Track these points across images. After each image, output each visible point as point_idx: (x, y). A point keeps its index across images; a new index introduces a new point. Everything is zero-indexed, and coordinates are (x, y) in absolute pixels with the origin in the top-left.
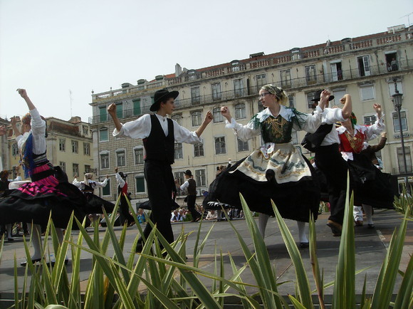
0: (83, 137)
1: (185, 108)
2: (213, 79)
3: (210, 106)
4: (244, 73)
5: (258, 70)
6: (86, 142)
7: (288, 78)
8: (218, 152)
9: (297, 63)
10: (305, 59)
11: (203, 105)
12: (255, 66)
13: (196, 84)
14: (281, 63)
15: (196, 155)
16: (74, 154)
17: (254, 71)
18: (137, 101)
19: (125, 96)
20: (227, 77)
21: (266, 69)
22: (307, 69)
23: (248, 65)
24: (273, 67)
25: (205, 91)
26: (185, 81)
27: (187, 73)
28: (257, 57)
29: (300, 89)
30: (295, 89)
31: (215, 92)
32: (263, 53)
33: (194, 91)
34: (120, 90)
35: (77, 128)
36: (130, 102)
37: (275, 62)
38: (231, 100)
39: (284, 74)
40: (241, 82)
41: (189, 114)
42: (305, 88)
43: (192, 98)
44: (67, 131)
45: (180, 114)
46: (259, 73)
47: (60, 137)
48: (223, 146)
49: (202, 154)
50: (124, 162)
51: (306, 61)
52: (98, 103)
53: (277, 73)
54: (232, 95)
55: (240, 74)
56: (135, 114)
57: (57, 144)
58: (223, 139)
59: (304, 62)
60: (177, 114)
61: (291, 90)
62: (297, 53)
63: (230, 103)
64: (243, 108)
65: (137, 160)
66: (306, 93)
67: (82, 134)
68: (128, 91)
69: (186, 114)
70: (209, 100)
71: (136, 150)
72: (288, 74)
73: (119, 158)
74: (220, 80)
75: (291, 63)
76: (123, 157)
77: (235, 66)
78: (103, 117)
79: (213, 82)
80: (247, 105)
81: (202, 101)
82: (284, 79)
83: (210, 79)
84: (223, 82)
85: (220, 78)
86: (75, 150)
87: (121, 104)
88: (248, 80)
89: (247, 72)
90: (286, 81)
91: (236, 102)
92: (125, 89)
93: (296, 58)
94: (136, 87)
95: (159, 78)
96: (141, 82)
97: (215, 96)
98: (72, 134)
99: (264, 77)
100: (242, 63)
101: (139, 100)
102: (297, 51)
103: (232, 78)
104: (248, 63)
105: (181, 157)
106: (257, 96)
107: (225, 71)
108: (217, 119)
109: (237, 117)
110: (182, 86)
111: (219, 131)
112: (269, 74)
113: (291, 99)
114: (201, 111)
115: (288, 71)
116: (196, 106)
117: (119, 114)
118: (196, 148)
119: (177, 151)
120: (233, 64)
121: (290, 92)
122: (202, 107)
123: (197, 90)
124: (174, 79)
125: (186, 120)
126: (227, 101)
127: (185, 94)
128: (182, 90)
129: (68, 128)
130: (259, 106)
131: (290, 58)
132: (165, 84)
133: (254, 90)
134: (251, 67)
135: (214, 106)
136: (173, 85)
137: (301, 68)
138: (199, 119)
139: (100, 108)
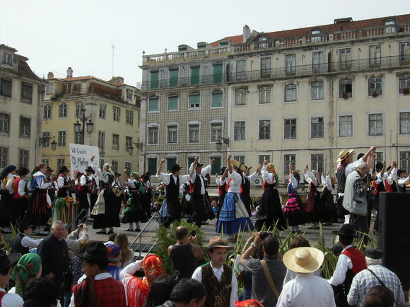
0: (127, 103)
1: (253, 81)
2: (288, 49)
3: (282, 81)
4: (326, 45)
5: (342, 43)
6: (128, 109)
7: (378, 56)
8: (286, 136)
9: (391, 38)
10: (401, 34)
11: (274, 80)
12: (339, 38)
13: (268, 53)
14: (371, 37)
15: (261, 137)
16: (115, 122)
17: (338, 43)
18: (195, 68)
19: (182, 61)
20: (305, 49)
21: (352, 42)
22: (402, 46)
24: (361, 41)
25: (278, 63)
26: (255, 48)
27: (257, 37)
28: (343, 24)
29: (391, 70)
30: (384, 70)
31: (289, 65)
32: (351, 18)
33: (264, 62)
34: (173, 54)
35: (120, 91)
36: (188, 68)
37: (364, 34)
38: (307, 76)
39: (373, 50)
40: (321, 55)
41: (256, 89)
42: (397, 68)
43: (261, 70)
44: (108, 95)
45: (246, 88)
46: (343, 47)
47: (100, 101)
48: (294, 128)
49: (268, 137)
50: (175, 138)
51: (402, 36)
52: (150, 66)
53: (365, 48)
54: (309, 70)
55: (319, 46)
56: (192, 83)
57: (96, 109)
58: (294, 121)
59: (398, 37)
60: (242, 88)
61: (380, 70)
62: (392, 26)
63: (306, 80)
64: (321, 87)
65: (191, 138)
66: (398, 75)
67: (125, 99)
68: (185, 55)
69: (253, 88)
70: (282, 74)
71: (190, 126)
72: (378, 50)
73: (170, 133)
74: (296, 52)
75: (383, 38)
76: (175, 133)
77: (315, 35)
78: (154, 84)
79: (288, 53)
80: (326, 84)
81: (273, 75)
82: (372, 56)
83: (284, 50)
84: (299, 54)
85: (296, 48)
86: (116, 118)
87: (177, 70)
88: (329, 54)
89: (329, 44)
90: (375, 58)
91: (312, 79)
92: (182, 52)
93: (390, 32)
94: (194, 51)
95: (224, 42)
96: (202, 45)
97: (289, 69)
98: (114, 99)
99: (348, 52)
100: (324, 30)
101: (199, 67)
102: (392, 23)
103: (310, 50)
104: (331, 32)
105: (243, 138)
106: (339, 74)
107: (303, 40)
108: (289, 98)
109: (314, 98)
110: (251, 55)
111: (290, 111)
112: (355, 49)
113: (379, 80)
114: (271, 86)
115: (378, 47)
116: (265, 80)
117: (174, 81)
118: (261, 129)
119: (239, 131)
120: (314, 33)
121: (379, 73)
122: (272, 82)
123: (268, 61)
124: (242, 45)
125: (253, 96)
126: (303, 77)
127: (253, 65)
128: (249, 60)
129: (110, 92)
130: (341, 86)
131: (382, 31)
132: (230, 50)
133: (336, 66)
134: (334, 38)
135: (287, 82)
136: (240, 53)
137: (395, 44)
138: (268, 96)
139: (151, 72)
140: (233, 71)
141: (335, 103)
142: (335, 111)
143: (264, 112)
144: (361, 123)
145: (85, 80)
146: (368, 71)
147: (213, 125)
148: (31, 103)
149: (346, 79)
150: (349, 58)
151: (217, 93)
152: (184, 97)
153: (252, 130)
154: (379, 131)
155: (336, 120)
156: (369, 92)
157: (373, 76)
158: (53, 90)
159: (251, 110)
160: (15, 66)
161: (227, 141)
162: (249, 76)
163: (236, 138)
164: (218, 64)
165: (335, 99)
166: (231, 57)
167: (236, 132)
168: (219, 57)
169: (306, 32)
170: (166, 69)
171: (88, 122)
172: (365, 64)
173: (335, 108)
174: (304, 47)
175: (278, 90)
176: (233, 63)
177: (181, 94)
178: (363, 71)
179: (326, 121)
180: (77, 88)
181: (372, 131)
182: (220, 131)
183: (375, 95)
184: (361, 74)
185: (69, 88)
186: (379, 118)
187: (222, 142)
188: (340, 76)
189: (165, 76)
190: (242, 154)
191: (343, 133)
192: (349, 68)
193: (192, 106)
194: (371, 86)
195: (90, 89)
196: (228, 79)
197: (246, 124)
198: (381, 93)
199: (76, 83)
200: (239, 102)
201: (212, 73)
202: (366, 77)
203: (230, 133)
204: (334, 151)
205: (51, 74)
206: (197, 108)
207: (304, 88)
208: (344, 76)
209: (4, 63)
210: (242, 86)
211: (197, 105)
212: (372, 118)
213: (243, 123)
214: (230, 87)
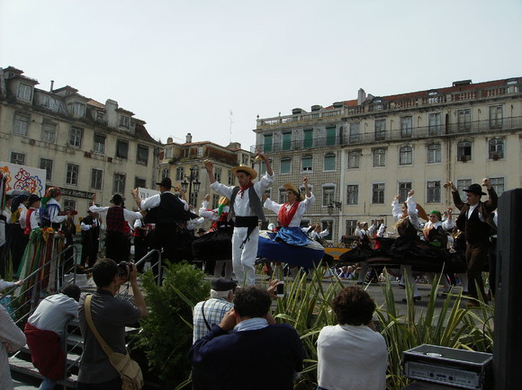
1: (366, 144)
2: (403, 111)
3: (397, 144)
4: (443, 106)
5: (460, 104)
7: (499, 116)
9: (514, 97)
11: (388, 142)
12: (457, 98)
13: (383, 115)
14: (492, 97)
15: (375, 201)
17: (456, 104)
18: (308, 131)
19: (296, 125)
20: (421, 110)
21: (471, 103)
23: (449, 96)
24: (481, 102)
25: (393, 125)
26: (369, 111)
27: (372, 101)
28: (462, 86)
29: (513, 131)
30: (507, 131)
31: (405, 127)
32: (470, 81)
33: (378, 124)
34: (290, 117)
35: (236, 156)
36: (301, 131)
37: (484, 94)
38: (424, 139)
39: (494, 110)
40: (439, 117)
41: (370, 152)
42: (520, 130)
43: (376, 132)
44: (224, 159)
45: (360, 151)
46: (462, 108)
47: (216, 165)
49: (382, 201)
52: (264, 130)
53: (485, 109)
54: (425, 132)
55: (436, 107)
56: (305, 146)
58: (409, 185)
59: (521, 97)
60: (356, 150)
61: (501, 132)
62: (514, 85)
63: (422, 142)
64: (438, 150)
66: (521, 137)
68: (299, 118)
69: (367, 151)
70: (397, 136)
72: (499, 111)
74: (412, 113)
75: (504, 98)
77: (432, 97)
78: (268, 147)
79: (404, 114)
80: (443, 146)
81: (388, 137)
82: (493, 117)
83: (399, 111)
84: (415, 116)
85: (412, 110)
86: (231, 181)
87: (290, 133)
88: (447, 115)
89: (446, 105)
90: (496, 119)
91: (429, 141)
92: (296, 115)
93: (512, 91)
94: (309, 115)
95: (337, 105)
96: (315, 108)
97: (404, 131)
98: (228, 163)
99: (467, 113)
100: (442, 93)
101: (312, 130)
102: (514, 83)
103: (427, 111)
104: (449, 93)
105: (356, 203)
106: (457, 136)
107: (420, 102)
108: (404, 161)
109: (430, 160)
110: (365, 117)
111: (406, 175)
112: (474, 109)
113: (501, 143)
114: (385, 149)
115: (500, 108)
116: (380, 143)
117: (287, 145)
118: (375, 193)
119: (351, 195)
120: (431, 94)
121: (500, 135)
122: (387, 145)
123: (383, 123)
124: (357, 107)
125: (367, 158)
126: (418, 139)
127: (367, 128)
128: (363, 122)
129: (226, 156)
130: (459, 149)
131: (504, 91)
132: (344, 112)
133: (454, 128)
134: (452, 100)
135: (403, 144)
136: (354, 115)
137: (517, 105)
138: (383, 159)
139: (265, 136)
140: (347, 133)
141: (452, 167)
142: (452, 175)
143: (378, 175)
145: (201, 144)
146: (489, 133)
147: (325, 188)
148: (146, 165)
149: (465, 141)
150: (468, 120)
151: (330, 156)
152: (297, 160)
153: (365, 194)
156: (490, 154)
157: (494, 138)
158: (171, 154)
159: (359, 173)
160: (132, 129)
161: (339, 205)
162: (364, 139)
163: (348, 202)
164: (331, 127)
165: (453, 162)
166: (345, 119)
167: (348, 196)
168: (333, 120)
169: (424, 95)
170: (280, 133)
171: (195, 181)
172: (484, 125)
173: (452, 171)
174: (420, 109)
175: (392, 153)
176: (347, 125)
177: (294, 157)
178: (483, 133)
179: (442, 185)
180: (195, 152)
182: (332, 194)
183: (496, 158)
184: (479, 136)
185: (187, 152)
186: (501, 182)
187: (334, 206)
188: (459, 138)
189: (278, 140)
190: (354, 218)
192: (468, 130)
193: (305, 169)
194: (492, 148)
195: (206, 154)
196: (341, 142)
197: (359, 187)
198: (502, 157)
199: (194, 147)
200: (353, 165)
201: (325, 136)
202: (487, 139)
203: (342, 197)
205: (170, 139)
206: (310, 172)
207: (420, 151)
208: (463, 138)
209: (121, 125)
210: (355, 148)
211: (310, 169)
213: (356, 186)
214: (343, 150)
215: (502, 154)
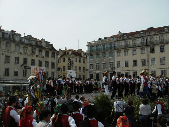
0: (83, 57)
1: (122, 49)
4: (145, 36)
5: (151, 35)
6: (84, 59)
7: (163, 39)
8: (134, 66)
9: (166, 33)
11: (129, 48)
12: (149, 33)
13: (126, 40)
14: (160, 33)
15: (126, 66)
16: (80, 63)
17: (149, 35)
18: (104, 45)
19: (100, 43)
20: (138, 38)
21: (154, 35)
23: (147, 33)
24: (157, 34)
25: (130, 42)
26: (122, 38)
27: (123, 35)
28: (151, 29)
29: (167, 43)
30: (165, 43)
32: (153, 27)
33: (126, 42)
34: (98, 41)
35: (81, 53)
36: (102, 45)
37: (158, 32)
38: (140, 46)
39: (161, 37)
40: (144, 40)
41: (123, 51)
43: (125, 45)
44: (77, 55)
45: (120, 51)
46: (151, 37)
47: (75, 57)
48: (136, 63)
49: (128, 66)
50: (98, 68)
52: (90, 45)
53: (158, 37)
55: (143, 36)
56: (103, 50)
57: (74, 59)
58: (136, 61)
60: (119, 51)
61: (163, 43)
64: (144, 50)
65: (103, 67)
67: (83, 56)
68: (101, 41)
69: (122, 51)
70: (131, 46)
71: (103, 63)
72: (163, 37)
73: (97, 66)
75: (164, 33)
76: (98, 66)
77: (142, 33)
78: (91, 51)
79: (133, 39)
80: (146, 49)
81: (129, 46)
82: (161, 39)
84: (137, 39)
85: (136, 38)
86: (80, 62)
87: (98, 46)
88: (147, 39)
93: (166, 31)
94: (104, 40)
95: (113, 37)
96: (106, 38)
97: (134, 44)
98: (79, 56)
99: (153, 38)
100: (144, 31)
102: (167, 28)
103: (140, 38)
104: (147, 32)
105: (120, 67)
107: (138, 35)
108: (134, 53)
109: (142, 53)
110: (121, 40)
111: (135, 58)
112: (155, 37)
113: (163, 47)
114: (128, 50)
115: (163, 36)
116: (126, 48)
117: (97, 50)
118: (126, 64)
119: (118, 65)
120: (141, 32)
121: (163, 44)
122: (128, 49)
124: (118, 37)
125: (122, 53)
126: (138, 47)
127: (122, 44)
128: (121, 42)
129: (78, 54)
130: (151, 49)
131: (164, 31)
132: (114, 39)
133: (149, 43)
135: (133, 48)
136: (118, 40)
137: (168, 35)
138: (127, 53)
139: (90, 47)
140: (116, 45)
142: (149, 57)
143: (126, 58)
144: (158, 61)
145: (70, 50)
146: (160, 44)
147: (110, 63)
149: (152, 47)
150: (153, 40)
151: (111, 53)
152: (101, 54)
153: (123, 64)
154: (164, 63)
155: (150, 60)
156: (160, 51)
157: (161, 46)
158: (61, 54)
159: (122, 58)
160: (50, 47)
161: (115, 68)
162: (121, 47)
163: (118, 67)
164: (111, 44)
165: (149, 53)
166: (115, 41)
168: (111, 42)
169: (139, 32)
170: (95, 46)
171: (72, 63)
172: (158, 42)
173: (149, 56)
175: (130, 51)
176: (116, 43)
178: (158, 44)
179: (146, 60)
180: (68, 53)
181: (162, 63)
182: (112, 65)
183: (162, 52)
184: (157, 45)
185: (66, 53)
186: (164, 59)
187: (113, 68)
188: (150, 46)
189: (95, 48)
190: (120, 72)
191: (152, 64)
192: (153, 43)
193: (103, 57)
194: (161, 49)
195: (72, 53)
196: (114, 48)
199: (68, 51)
200: (118, 55)
201: (109, 47)
202: (159, 46)
203: (116, 65)
204: (149, 70)
205: (60, 49)
206: (105, 58)
207: (139, 50)
208: (152, 46)
209: (47, 46)
211: (105, 57)
212: (161, 59)
213: (120, 62)
214: (115, 51)
215: (164, 50)
